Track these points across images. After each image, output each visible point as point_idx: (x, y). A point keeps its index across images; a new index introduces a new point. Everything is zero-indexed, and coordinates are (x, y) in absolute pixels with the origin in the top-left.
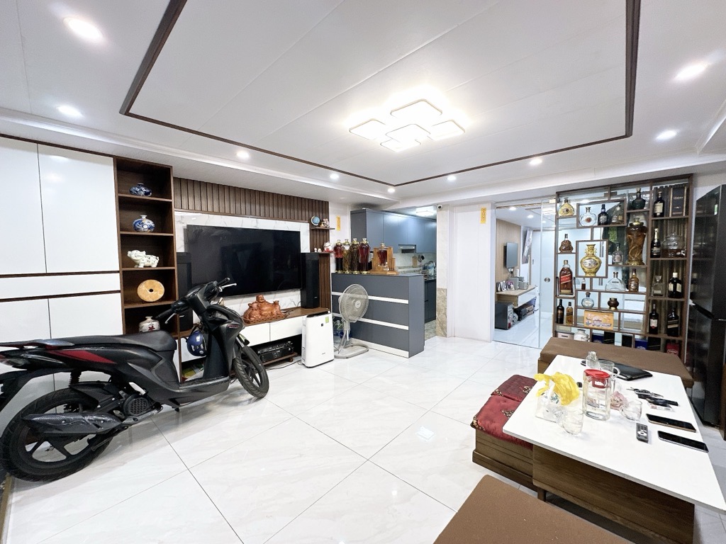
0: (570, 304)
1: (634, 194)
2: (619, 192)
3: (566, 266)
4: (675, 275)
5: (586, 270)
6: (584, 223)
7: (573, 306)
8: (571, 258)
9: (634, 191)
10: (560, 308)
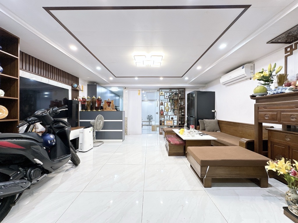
0: (163, 119)
1: (175, 91)
2: (172, 90)
3: (162, 109)
4: (183, 111)
5: (167, 110)
6: (166, 97)
7: (164, 120)
8: (163, 107)
9: (175, 90)
10: (161, 121)
